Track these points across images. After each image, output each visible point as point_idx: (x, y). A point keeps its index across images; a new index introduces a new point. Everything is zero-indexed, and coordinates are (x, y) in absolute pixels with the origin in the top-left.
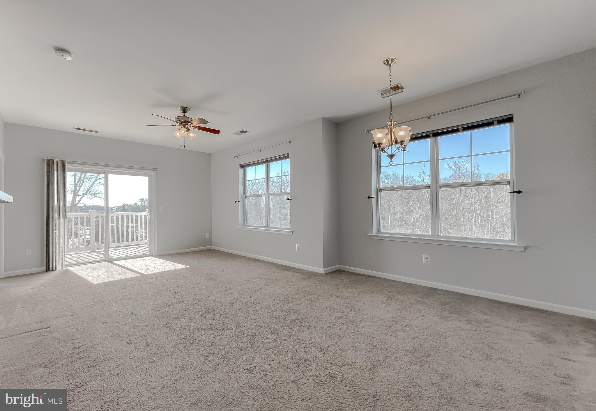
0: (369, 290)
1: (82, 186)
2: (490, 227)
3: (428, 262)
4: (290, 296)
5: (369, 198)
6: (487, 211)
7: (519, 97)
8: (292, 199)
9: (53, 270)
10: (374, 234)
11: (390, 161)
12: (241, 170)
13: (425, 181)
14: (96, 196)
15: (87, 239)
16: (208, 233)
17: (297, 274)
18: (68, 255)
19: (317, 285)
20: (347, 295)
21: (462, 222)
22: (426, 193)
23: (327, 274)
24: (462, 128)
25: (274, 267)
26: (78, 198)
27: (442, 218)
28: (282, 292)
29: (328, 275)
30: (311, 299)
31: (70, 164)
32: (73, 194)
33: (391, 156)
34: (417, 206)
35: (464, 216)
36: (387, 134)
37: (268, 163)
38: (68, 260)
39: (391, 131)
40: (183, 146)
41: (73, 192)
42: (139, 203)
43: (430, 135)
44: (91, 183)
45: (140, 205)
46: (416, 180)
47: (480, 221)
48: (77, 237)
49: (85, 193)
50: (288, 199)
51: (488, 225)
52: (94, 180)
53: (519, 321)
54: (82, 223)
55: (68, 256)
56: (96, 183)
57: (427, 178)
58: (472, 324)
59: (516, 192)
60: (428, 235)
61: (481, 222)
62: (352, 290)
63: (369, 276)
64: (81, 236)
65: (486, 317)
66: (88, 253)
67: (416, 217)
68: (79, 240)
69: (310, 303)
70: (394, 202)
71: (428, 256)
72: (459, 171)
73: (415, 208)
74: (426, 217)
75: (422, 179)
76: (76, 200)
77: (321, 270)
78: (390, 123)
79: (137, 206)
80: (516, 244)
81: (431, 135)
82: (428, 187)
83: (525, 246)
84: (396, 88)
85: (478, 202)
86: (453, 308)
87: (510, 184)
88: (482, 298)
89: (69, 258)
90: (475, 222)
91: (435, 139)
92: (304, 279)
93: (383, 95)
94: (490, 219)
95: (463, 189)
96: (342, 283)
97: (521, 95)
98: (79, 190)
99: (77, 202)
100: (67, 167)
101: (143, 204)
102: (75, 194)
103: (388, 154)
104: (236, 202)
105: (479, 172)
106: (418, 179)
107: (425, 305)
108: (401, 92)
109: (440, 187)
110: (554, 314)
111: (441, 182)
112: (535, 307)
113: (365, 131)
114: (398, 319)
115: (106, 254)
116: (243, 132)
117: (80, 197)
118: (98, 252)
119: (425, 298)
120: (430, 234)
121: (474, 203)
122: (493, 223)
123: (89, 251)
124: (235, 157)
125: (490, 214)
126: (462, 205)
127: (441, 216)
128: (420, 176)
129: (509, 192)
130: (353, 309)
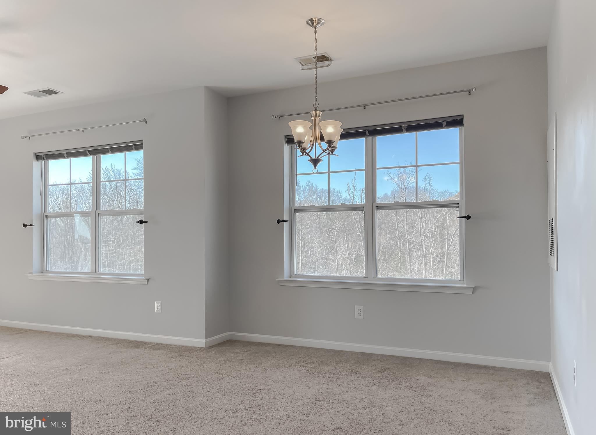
0: (280, 364)
2: (445, 273)
3: (362, 317)
4: (154, 384)
5: (279, 222)
6: (442, 248)
7: (470, 95)
8: (147, 222)
10: (285, 279)
11: (314, 168)
12: (37, 165)
13: (356, 199)
17: (159, 352)
19: (196, 364)
20: (248, 373)
21: (408, 266)
22: (357, 218)
23: (210, 347)
24: (406, 127)
25: (112, 344)
27: (379, 260)
28: (138, 380)
29: (213, 348)
30: (191, 385)
33: (315, 162)
34: (344, 240)
35: (410, 255)
36: (310, 128)
37: (97, 155)
39: (315, 125)
43: (365, 132)
46: (343, 197)
47: (432, 264)
50: (141, 222)
51: (443, 270)
53: (465, 381)
57: (358, 194)
58: (414, 390)
59: (465, 217)
60: (361, 277)
61: (434, 265)
62: (254, 366)
63: (279, 345)
65: (429, 380)
67: (341, 257)
69: (190, 389)
70: (308, 233)
71: (361, 307)
72: (405, 185)
73: (340, 243)
74: (356, 257)
75: (352, 196)
77: (201, 342)
78: (314, 112)
80: (465, 285)
81: (367, 134)
82: (361, 208)
83: (473, 286)
84: (322, 58)
85: (429, 235)
86: (392, 374)
87: (459, 206)
88: (427, 360)
90: (426, 264)
91: (371, 138)
92: (173, 358)
93: (303, 65)
94: (445, 260)
95: (410, 212)
96: (237, 358)
97: (471, 92)
103: (311, 158)
104: (25, 226)
105: (432, 187)
106: (345, 195)
107: (358, 375)
108: (329, 65)
109: (378, 208)
110: (502, 369)
111: (378, 201)
112: (482, 364)
113: (273, 116)
114: (323, 395)
116: (49, 92)
119: (356, 367)
120: (364, 276)
121: (425, 236)
122: (449, 267)
124: (24, 137)
125: (444, 254)
126: (408, 239)
127: (379, 256)
128: (349, 191)
129: (458, 218)
130: (259, 391)
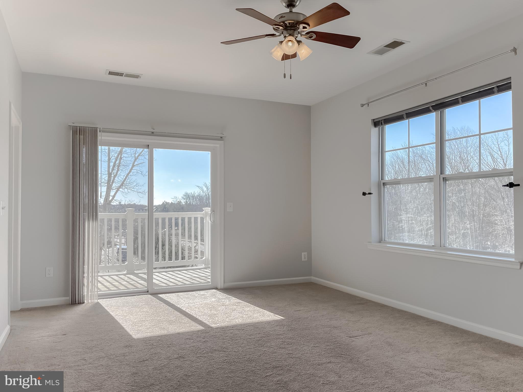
1: (117, 176)
9: (80, 302)
12: (375, 131)
14: (133, 189)
15: (123, 249)
16: (306, 253)
18: (99, 276)
26: (112, 193)
31: (103, 134)
32: (106, 187)
37: (441, 110)
38: (99, 285)
40: (288, 76)
41: (106, 184)
42: (183, 202)
44: (127, 172)
45: (184, 204)
48: (111, 247)
49: (120, 186)
50: (511, 185)
52: (131, 167)
54: (117, 228)
55: (100, 279)
56: (132, 171)
64: (116, 245)
66: (124, 275)
68: (113, 250)
76: (110, 196)
79: (180, 205)
89: (100, 283)
98: (113, 182)
99: (111, 198)
100: (99, 138)
101: (188, 203)
102: (109, 188)
104: (364, 194)
115: (149, 280)
116: (395, 44)
117: (115, 191)
118: (136, 275)
123: (125, 272)
124: (363, 105)
